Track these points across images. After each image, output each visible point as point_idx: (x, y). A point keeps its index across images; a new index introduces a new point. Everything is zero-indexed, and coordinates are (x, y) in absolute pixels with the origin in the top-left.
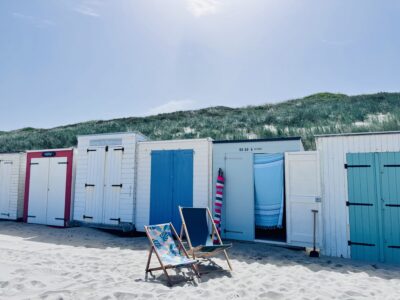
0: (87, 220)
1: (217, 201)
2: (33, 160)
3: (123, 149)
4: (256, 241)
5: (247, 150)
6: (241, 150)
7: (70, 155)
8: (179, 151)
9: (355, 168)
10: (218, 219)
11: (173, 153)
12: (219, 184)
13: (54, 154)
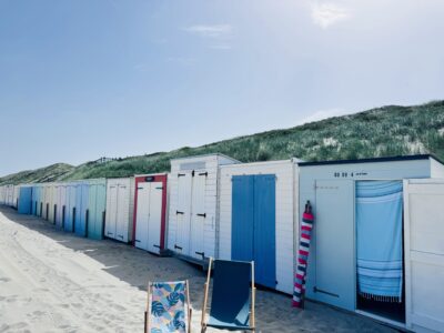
0: (178, 251)
1: (302, 248)
2: (140, 185)
3: (206, 174)
4: (358, 311)
5: (345, 175)
6: (337, 175)
7: (164, 179)
8: (261, 176)
10: (301, 273)
11: (253, 178)
12: (304, 224)
13: (153, 179)
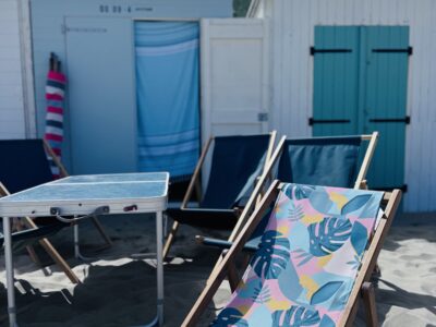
1: (52, 129)
5: (118, 9)
6: (103, 10)
9: (327, 55)
